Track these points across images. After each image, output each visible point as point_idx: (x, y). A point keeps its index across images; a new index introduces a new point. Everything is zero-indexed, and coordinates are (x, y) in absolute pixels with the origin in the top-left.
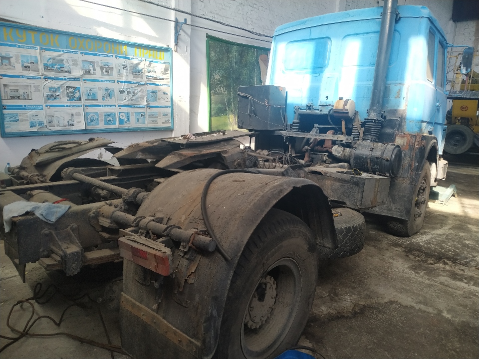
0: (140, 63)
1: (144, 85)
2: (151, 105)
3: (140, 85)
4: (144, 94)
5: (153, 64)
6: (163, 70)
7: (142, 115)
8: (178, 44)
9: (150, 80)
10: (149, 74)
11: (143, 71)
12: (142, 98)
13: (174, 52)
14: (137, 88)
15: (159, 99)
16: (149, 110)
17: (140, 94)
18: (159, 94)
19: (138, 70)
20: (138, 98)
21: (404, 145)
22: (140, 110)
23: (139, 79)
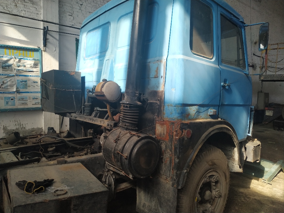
0: (10, 60)
1: (13, 76)
2: (21, 91)
3: (9, 76)
4: (14, 83)
5: (22, 61)
6: (32, 65)
7: (11, 99)
8: (47, 46)
9: (19, 72)
10: (19, 68)
11: (13, 66)
12: (12, 86)
13: (43, 52)
14: (6, 79)
15: (29, 86)
16: (18, 95)
17: (9, 83)
18: (29, 83)
19: (8, 65)
20: (7, 86)
21: (164, 134)
22: (10, 96)
23: (9, 72)
